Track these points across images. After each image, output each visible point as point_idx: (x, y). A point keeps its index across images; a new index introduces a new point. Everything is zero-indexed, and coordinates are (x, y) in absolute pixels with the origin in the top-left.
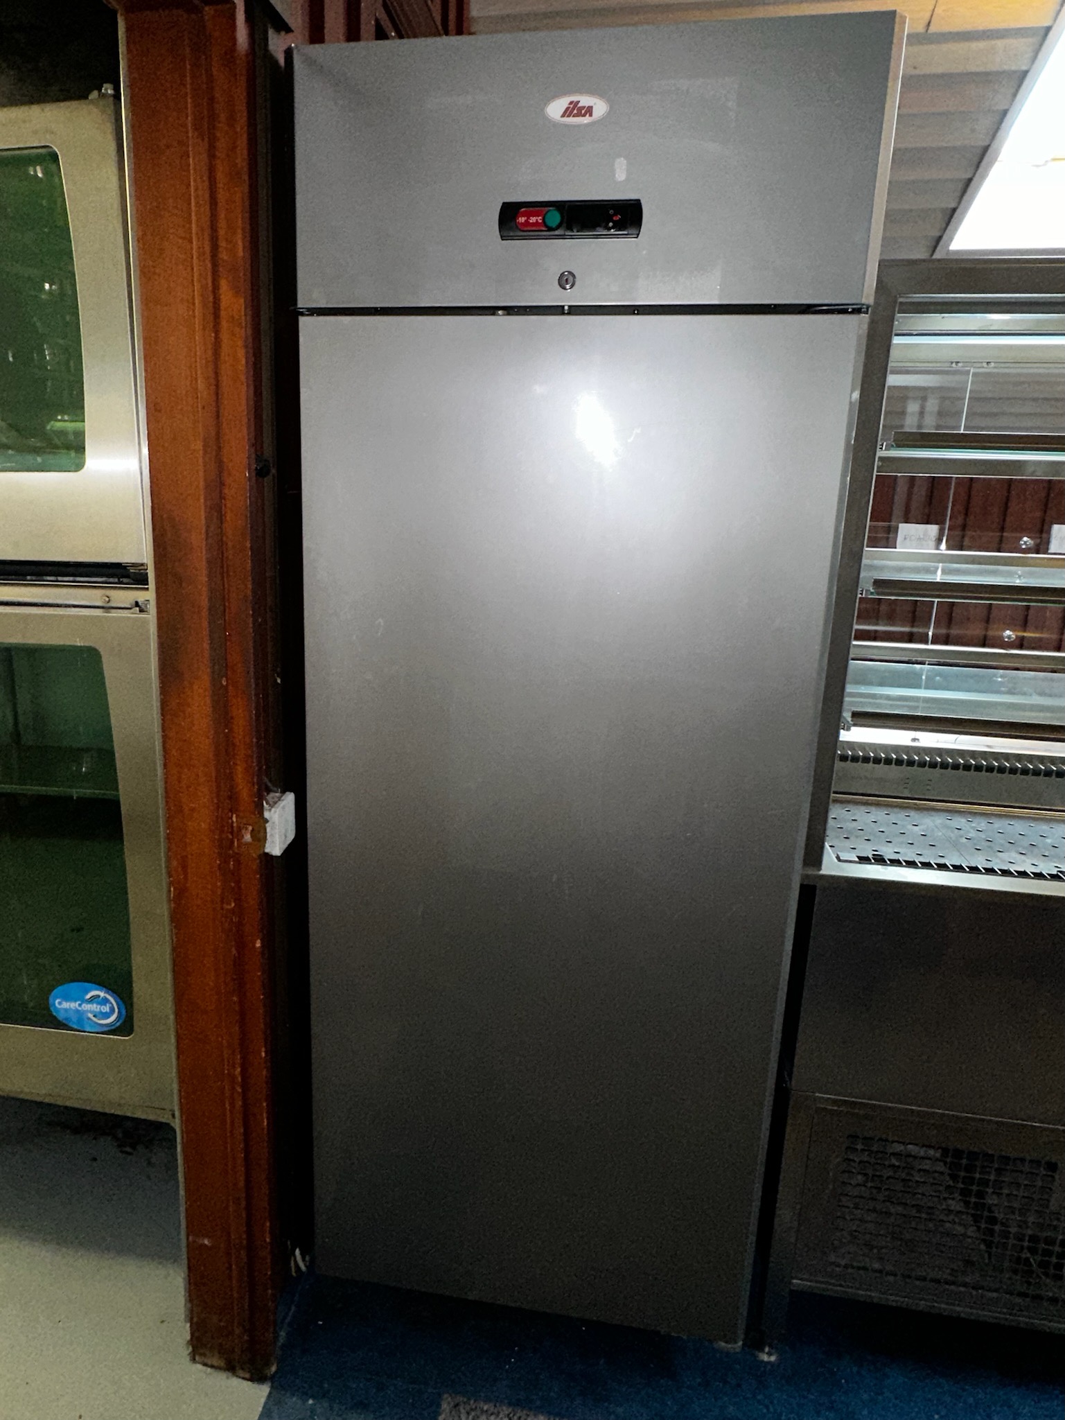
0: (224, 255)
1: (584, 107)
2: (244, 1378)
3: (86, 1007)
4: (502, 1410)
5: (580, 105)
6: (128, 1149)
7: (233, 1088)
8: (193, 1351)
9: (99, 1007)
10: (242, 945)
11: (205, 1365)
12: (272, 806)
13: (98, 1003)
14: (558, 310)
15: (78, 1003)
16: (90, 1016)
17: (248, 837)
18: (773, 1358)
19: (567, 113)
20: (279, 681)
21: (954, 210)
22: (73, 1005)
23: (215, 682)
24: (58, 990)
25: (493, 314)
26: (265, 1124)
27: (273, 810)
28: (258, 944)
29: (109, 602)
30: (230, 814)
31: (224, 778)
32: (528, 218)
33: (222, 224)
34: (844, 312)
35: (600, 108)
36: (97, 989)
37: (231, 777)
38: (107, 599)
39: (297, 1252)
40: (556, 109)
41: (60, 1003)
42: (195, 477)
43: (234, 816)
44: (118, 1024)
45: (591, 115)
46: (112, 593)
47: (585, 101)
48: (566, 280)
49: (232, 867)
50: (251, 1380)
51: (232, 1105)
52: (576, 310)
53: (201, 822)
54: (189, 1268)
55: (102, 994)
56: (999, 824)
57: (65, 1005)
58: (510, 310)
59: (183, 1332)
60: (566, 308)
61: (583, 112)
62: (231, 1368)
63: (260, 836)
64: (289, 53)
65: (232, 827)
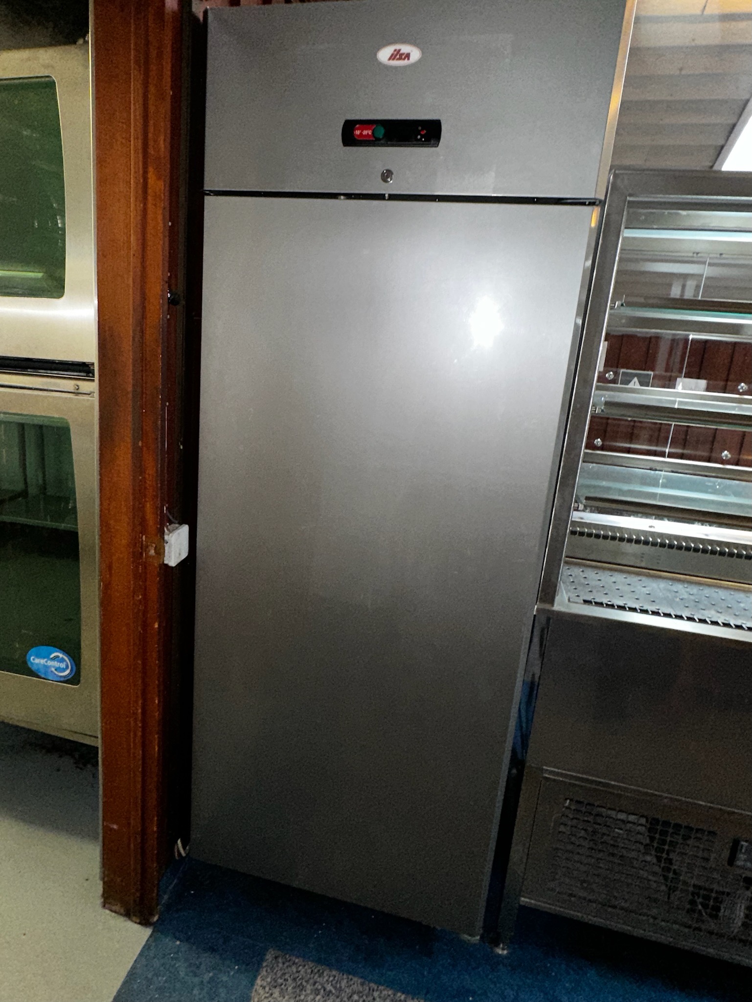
0: (151, 151)
1: (404, 54)
2: (136, 923)
3: (50, 663)
4: (308, 965)
5: (401, 52)
6: (81, 766)
7: (136, 724)
8: (105, 900)
9: (59, 664)
10: (145, 625)
11: (111, 911)
12: (170, 532)
13: (58, 661)
14: (380, 197)
15: (45, 660)
16: (53, 669)
17: (152, 552)
18: (505, 952)
19: (392, 57)
20: (182, 447)
21: (722, 147)
22: (43, 661)
23: (135, 444)
24: (33, 650)
25: (337, 198)
26: (157, 749)
27: (171, 535)
28: (156, 626)
29: (78, 389)
30: (141, 535)
31: (138, 511)
32: (362, 131)
33: (151, 129)
34: (583, 204)
35: (415, 54)
36: (57, 652)
37: (142, 509)
38: (77, 387)
39: (179, 841)
40: (384, 55)
41: (34, 659)
42: (128, 302)
43: (144, 536)
44: (71, 676)
45: (408, 59)
46: (80, 383)
47: (405, 49)
48: (386, 175)
49: (140, 571)
50: (140, 923)
51: (135, 735)
52: (393, 197)
53: (122, 539)
54: (104, 845)
55: (61, 655)
56: (707, 591)
57: (37, 661)
58: (349, 196)
59: (98, 888)
60: (387, 195)
61: (403, 57)
62: (128, 914)
63: (160, 552)
64: (206, 13)
65: (142, 543)
